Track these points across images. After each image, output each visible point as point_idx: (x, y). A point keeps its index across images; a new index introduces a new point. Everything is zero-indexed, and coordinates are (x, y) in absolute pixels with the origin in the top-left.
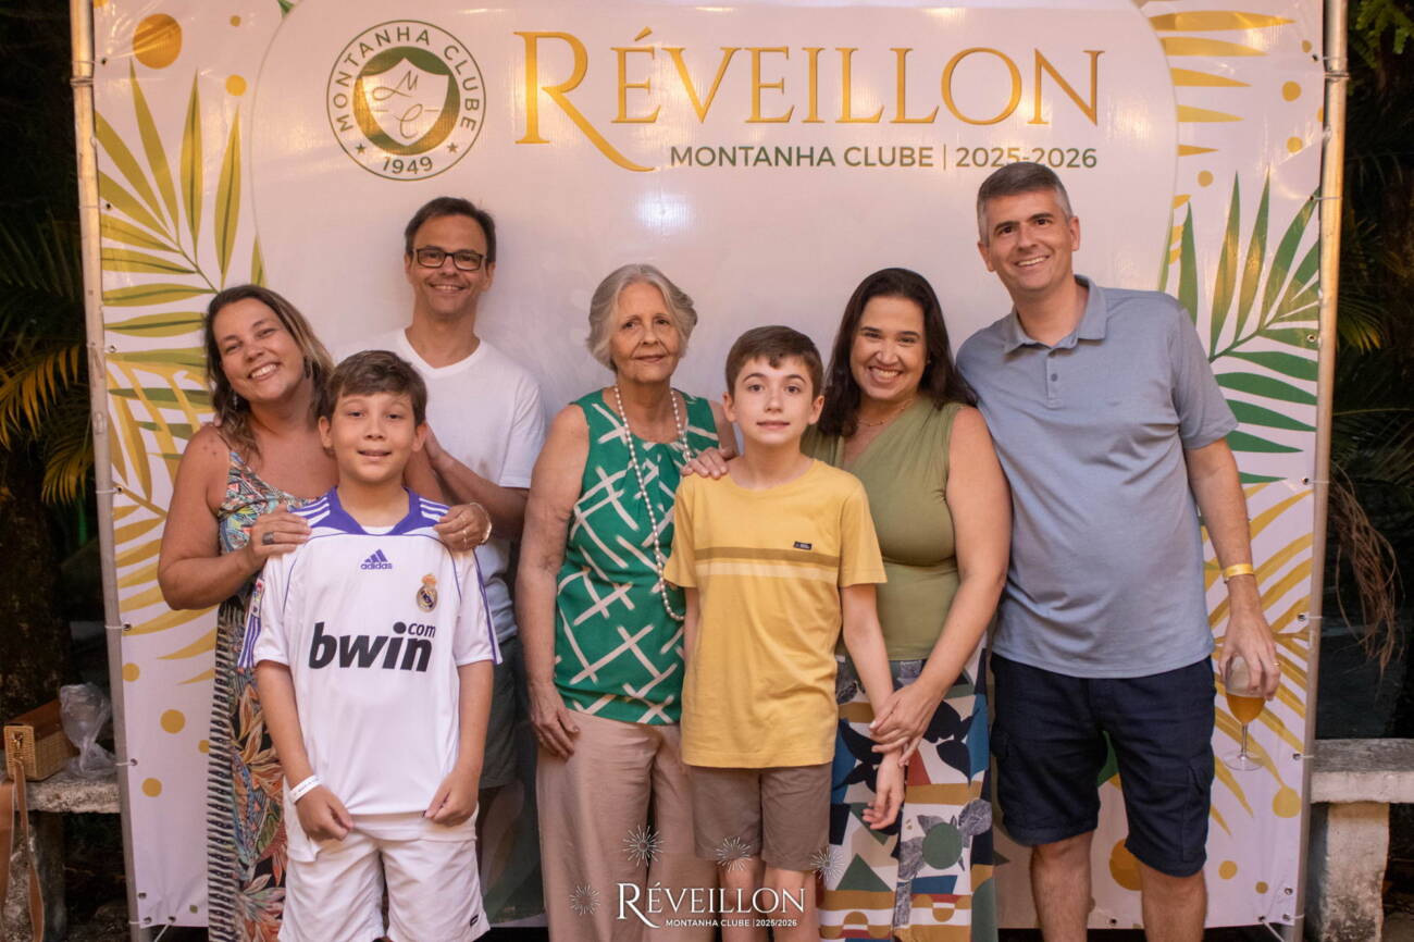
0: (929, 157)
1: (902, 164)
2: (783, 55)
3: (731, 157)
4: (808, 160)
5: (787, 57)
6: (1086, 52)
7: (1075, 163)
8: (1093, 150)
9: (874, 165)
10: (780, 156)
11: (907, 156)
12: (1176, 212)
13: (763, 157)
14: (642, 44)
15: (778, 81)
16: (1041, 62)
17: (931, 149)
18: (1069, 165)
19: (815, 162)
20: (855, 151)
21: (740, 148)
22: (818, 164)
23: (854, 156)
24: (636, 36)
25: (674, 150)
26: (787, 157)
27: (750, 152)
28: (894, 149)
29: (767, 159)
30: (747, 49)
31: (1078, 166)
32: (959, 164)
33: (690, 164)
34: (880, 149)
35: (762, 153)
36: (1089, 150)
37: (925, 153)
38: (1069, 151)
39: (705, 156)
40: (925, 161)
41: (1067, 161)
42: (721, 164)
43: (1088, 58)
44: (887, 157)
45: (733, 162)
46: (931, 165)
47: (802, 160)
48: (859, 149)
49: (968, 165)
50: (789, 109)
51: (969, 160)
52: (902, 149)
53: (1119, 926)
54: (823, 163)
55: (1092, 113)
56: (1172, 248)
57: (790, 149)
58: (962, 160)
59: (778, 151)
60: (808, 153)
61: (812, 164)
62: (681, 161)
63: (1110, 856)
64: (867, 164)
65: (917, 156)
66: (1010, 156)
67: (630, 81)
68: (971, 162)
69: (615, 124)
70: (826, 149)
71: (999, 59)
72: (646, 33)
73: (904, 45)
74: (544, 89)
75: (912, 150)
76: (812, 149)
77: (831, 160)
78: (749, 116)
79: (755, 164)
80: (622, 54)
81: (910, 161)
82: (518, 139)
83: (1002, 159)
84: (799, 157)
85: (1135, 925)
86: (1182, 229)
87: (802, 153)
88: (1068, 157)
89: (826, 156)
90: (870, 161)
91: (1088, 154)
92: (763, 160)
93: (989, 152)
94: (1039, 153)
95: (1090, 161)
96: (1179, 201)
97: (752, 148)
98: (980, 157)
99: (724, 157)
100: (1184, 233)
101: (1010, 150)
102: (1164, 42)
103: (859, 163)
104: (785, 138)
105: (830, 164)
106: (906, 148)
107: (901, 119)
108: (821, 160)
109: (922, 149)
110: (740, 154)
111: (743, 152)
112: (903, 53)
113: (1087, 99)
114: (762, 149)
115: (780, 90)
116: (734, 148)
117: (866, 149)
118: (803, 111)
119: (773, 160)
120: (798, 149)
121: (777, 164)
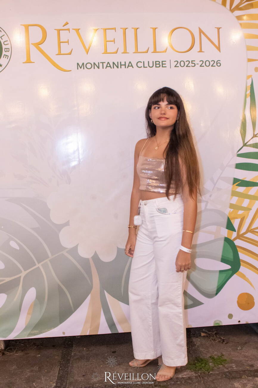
0: (165, 64)
1: (156, 67)
2: (114, 30)
3: (98, 66)
4: (124, 66)
5: (116, 31)
6: (215, 28)
7: (213, 65)
8: (220, 61)
9: (147, 67)
10: (114, 65)
11: (157, 64)
12: (248, 81)
13: (108, 65)
14: (66, 27)
15: (112, 39)
16: (201, 32)
17: (166, 61)
18: (212, 66)
19: (127, 66)
20: (140, 63)
21: (101, 63)
22: (128, 67)
23: (140, 65)
24: (63, 25)
25: (78, 64)
26: (117, 65)
27: (104, 64)
28: (153, 62)
29: (110, 66)
30: (101, 29)
31: (215, 66)
32: (175, 66)
33: (84, 69)
34: (149, 62)
35: (108, 64)
36: (218, 61)
37: (164, 63)
38: (212, 61)
39: (89, 66)
40: (164, 65)
41: (211, 65)
42: (94, 68)
43: (216, 30)
44: (151, 65)
45: (98, 68)
46: (166, 67)
47: (122, 66)
48: (141, 62)
49: (178, 67)
50: (117, 49)
51: (178, 65)
52: (156, 62)
53: (241, 323)
54: (129, 67)
55: (219, 48)
56: (247, 93)
57: (118, 63)
58: (176, 65)
59: (114, 63)
60: (124, 64)
61: (125, 68)
62: (81, 68)
63: (237, 300)
64: (144, 67)
65: (161, 64)
66: (192, 63)
67: (61, 41)
68: (179, 66)
69: (57, 55)
70: (130, 62)
71: (187, 31)
72: (67, 24)
73: (154, 27)
74: (32, 44)
75: (160, 62)
76: (125, 62)
77: (132, 66)
78: (103, 51)
79: (106, 68)
80: (59, 31)
81: (159, 66)
82: (24, 62)
83: (189, 64)
84: (121, 65)
85: (246, 322)
86: (250, 86)
87: (122, 64)
88: (212, 63)
89: (130, 65)
90: (145, 66)
91: (218, 62)
92: (109, 67)
93: (185, 62)
94: (202, 62)
95: (219, 64)
96: (248, 77)
97: (105, 63)
98: (182, 64)
99: (95, 65)
100: (251, 88)
101: (192, 61)
102: (241, 24)
103: (141, 67)
104: (116, 59)
105: (132, 67)
106: (157, 61)
107: (155, 51)
108: (129, 66)
109: (162, 62)
110: (101, 65)
111: (102, 64)
112: (155, 29)
113: (217, 44)
114: (108, 63)
115: (113, 42)
116: (99, 63)
117: (144, 62)
118: (121, 50)
119: (112, 67)
120: (121, 62)
121: (113, 68)
